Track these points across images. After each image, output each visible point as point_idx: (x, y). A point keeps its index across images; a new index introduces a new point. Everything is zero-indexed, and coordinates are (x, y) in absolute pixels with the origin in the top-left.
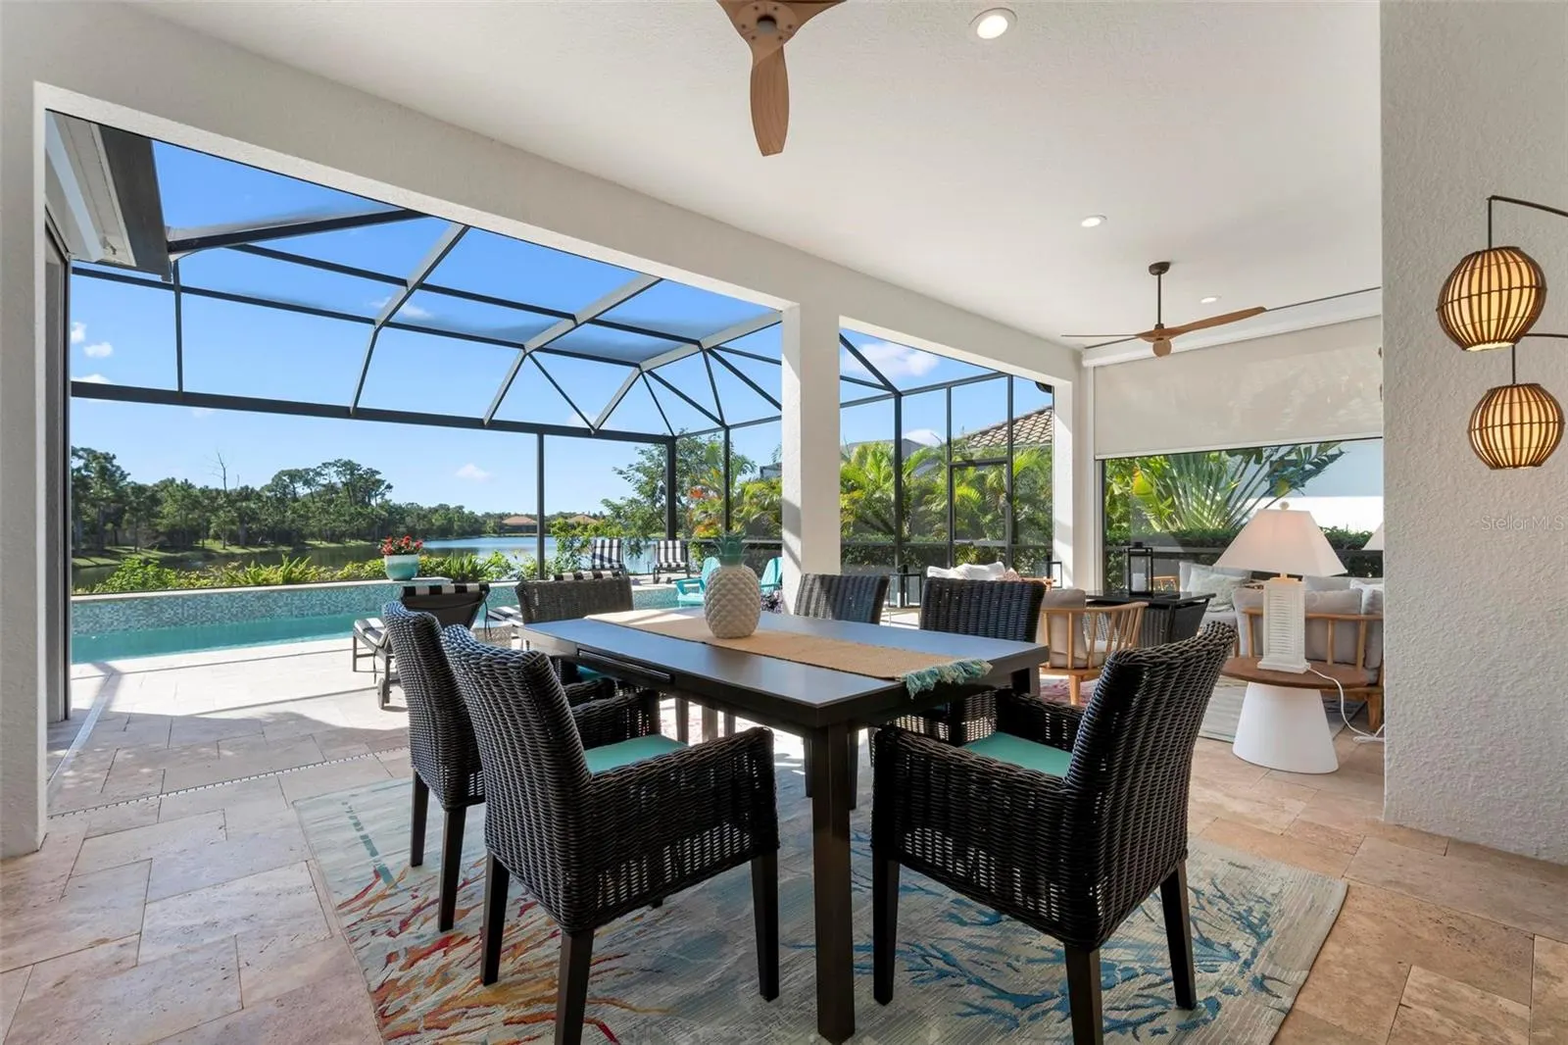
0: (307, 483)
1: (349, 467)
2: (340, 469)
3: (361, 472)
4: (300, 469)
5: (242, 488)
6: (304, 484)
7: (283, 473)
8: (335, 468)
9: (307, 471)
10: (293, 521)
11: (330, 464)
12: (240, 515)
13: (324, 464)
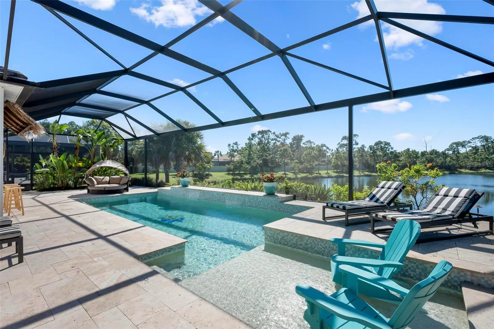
0: (463, 146)
1: (486, 139)
2: (481, 140)
3: (492, 140)
4: (461, 141)
5: (432, 150)
6: (462, 147)
7: (454, 143)
8: (478, 139)
9: (464, 142)
10: (450, 162)
11: (476, 138)
12: (427, 159)
13: (473, 138)
